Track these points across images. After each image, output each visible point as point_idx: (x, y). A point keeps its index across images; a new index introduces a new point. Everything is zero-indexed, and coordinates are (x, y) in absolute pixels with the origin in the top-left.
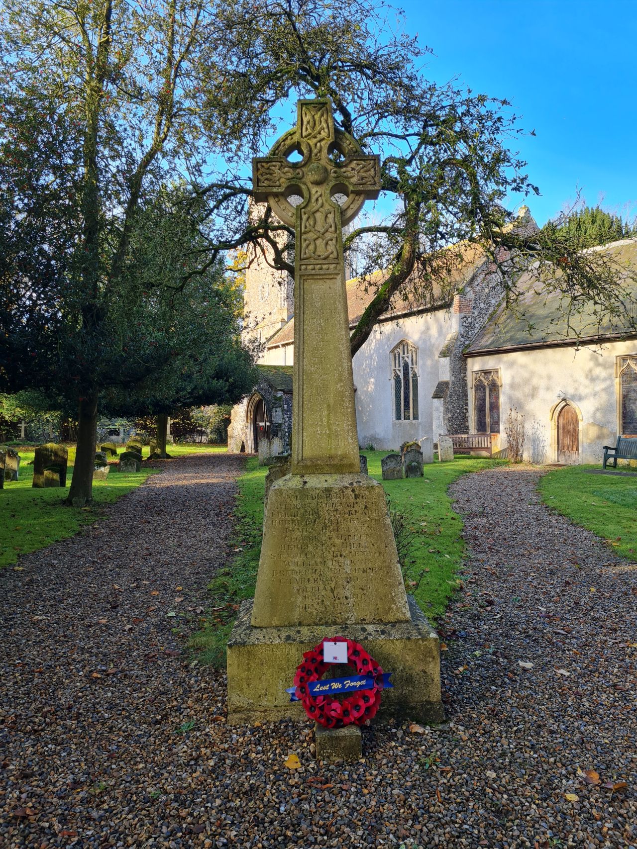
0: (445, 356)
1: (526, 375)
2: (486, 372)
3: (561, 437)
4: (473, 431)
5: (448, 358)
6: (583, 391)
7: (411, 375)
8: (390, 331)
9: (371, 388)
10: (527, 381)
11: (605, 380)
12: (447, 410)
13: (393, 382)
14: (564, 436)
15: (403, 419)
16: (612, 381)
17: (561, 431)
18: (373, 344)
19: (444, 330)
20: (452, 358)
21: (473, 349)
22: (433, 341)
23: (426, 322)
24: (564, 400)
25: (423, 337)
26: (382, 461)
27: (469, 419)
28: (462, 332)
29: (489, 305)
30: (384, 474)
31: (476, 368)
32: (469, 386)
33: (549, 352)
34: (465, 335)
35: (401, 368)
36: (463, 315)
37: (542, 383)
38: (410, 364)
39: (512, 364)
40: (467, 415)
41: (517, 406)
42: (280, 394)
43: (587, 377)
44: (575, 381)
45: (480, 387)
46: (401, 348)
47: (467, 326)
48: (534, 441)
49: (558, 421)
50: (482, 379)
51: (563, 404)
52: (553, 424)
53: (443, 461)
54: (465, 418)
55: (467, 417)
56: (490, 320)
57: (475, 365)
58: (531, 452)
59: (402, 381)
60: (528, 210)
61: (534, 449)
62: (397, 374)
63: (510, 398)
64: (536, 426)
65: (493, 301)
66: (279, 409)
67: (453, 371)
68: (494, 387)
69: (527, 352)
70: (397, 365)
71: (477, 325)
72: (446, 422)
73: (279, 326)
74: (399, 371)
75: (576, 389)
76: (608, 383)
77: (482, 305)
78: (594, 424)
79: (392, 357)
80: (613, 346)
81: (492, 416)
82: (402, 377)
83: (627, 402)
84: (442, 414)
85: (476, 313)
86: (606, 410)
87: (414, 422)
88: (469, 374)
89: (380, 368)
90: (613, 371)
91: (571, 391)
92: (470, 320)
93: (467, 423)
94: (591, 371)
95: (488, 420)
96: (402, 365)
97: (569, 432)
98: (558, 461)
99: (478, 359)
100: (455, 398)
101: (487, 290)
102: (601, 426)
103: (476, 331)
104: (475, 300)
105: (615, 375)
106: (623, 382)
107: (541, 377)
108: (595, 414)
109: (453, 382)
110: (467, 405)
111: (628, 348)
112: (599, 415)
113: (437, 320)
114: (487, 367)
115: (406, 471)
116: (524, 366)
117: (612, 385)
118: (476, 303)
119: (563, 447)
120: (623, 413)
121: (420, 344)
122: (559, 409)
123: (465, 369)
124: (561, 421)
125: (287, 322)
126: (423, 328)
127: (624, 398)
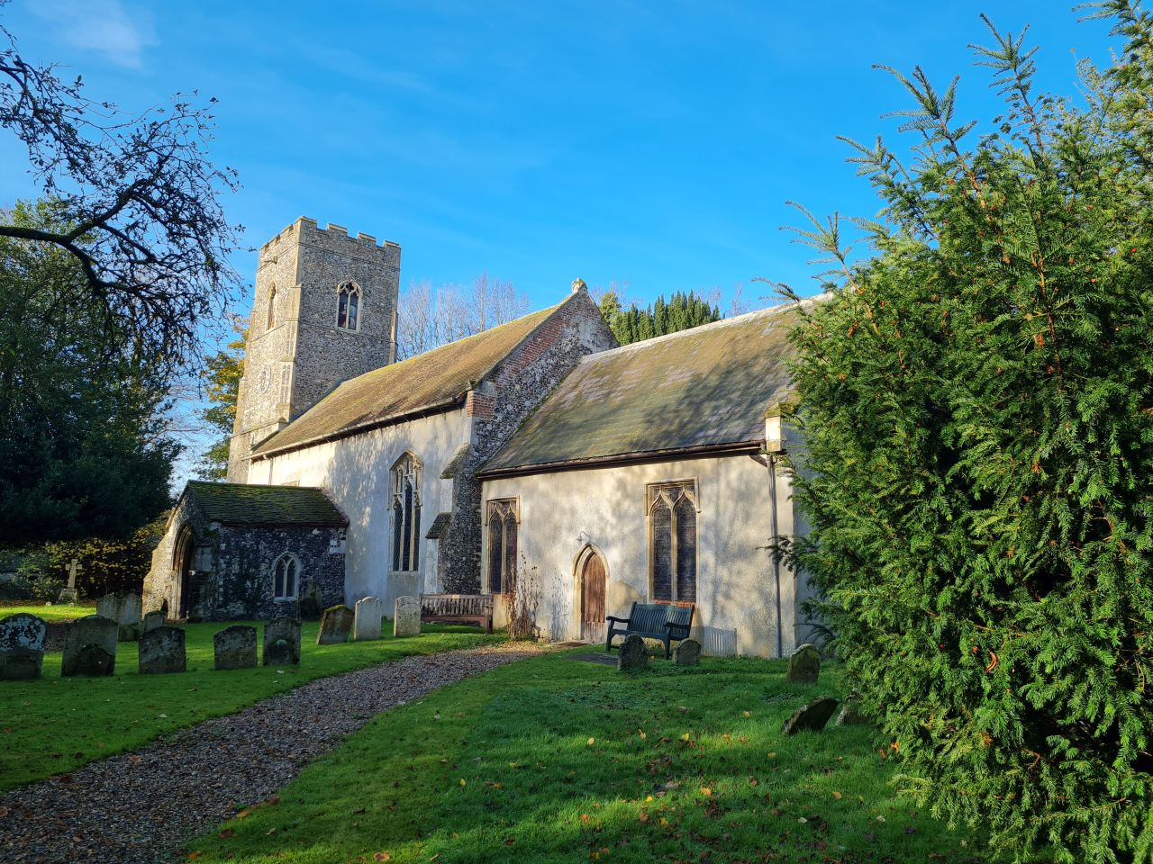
0: (447, 477)
1: (547, 507)
2: (505, 503)
3: (586, 601)
4: (485, 590)
5: (452, 480)
6: (611, 533)
7: (414, 504)
8: (393, 439)
9: (366, 521)
10: (548, 516)
11: (634, 517)
12: (444, 557)
13: (393, 513)
14: (590, 600)
15: (401, 569)
16: (642, 520)
17: (587, 592)
18: (373, 457)
19: (454, 440)
20: (458, 481)
21: (490, 468)
22: (440, 455)
23: (434, 427)
24: (588, 545)
25: (430, 449)
26: (216, 636)
27: (482, 571)
28: (476, 443)
29: (521, 408)
30: (217, 660)
31: (492, 496)
32: (483, 522)
33: (572, 475)
34: (481, 447)
35: (404, 494)
36: (478, 419)
37: (566, 521)
38: (414, 486)
39: (531, 492)
40: (479, 565)
41: (538, 553)
42: (214, 526)
43: (614, 513)
44: (601, 518)
45: (496, 523)
46: (405, 463)
47: (484, 435)
48: (554, 607)
49: (583, 577)
50: (499, 512)
51: (587, 552)
52: (577, 581)
53: (398, 636)
54: (476, 570)
55: (480, 568)
56: (520, 428)
57: (492, 491)
58: (551, 623)
59: (404, 512)
60: (584, 285)
61: (554, 619)
62: (397, 501)
63: (528, 542)
64: (557, 584)
65: (527, 403)
66: (208, 550)
67: (458, 498)
68: (512, 524)
69: (549, 475)
70: (399, 489)
71: (500, 435)
72: (442, 575)
73: (275, 428)
74: (401, 496)
75: (602, 530)
76: (637, 522)
77: (510, 407)
78: (622, 583)
79: (393, 477)
80: (643, 470)
81: (508, 567)
82: (403, 506)
83: (660, 551)
84: (436, 563)
85: (500, 418)
86: (635, 562)
87: (413, 574)
88: (483, 504)
89: (378, 492)
90: (642, 505)
91: (596, 532)
92: (489, 427)
93: (477, 578)
94: (618, 504)
95: (503, 573)
96: (405, 488)
97: (595, 594)
98: (582, 638)
99: (495, 483)
100: (459, 539)
101: (518, 387)
102: (629, 587)
103: (498, 444)
104: (499, 399)
105: (644, 512)
106: (655, 523)
107: (563, 512)
108: (622, 567)
109: (458, 515)
110: (479, 549)
111: (658, 472)
112: (627, 571)
113: (446, 425)
114: (504, 495)
115: (265, 655)
116: (545, 495)
117: (641, 527)
118: (500, 404)
119: (589, 616)
120: (655, 568)
121: (426, 459)
122: (583, 559)
123: (479, 497)
124: (587, 577)
125: (289, 424)
126: (430, 437)
127: (656, 545)
